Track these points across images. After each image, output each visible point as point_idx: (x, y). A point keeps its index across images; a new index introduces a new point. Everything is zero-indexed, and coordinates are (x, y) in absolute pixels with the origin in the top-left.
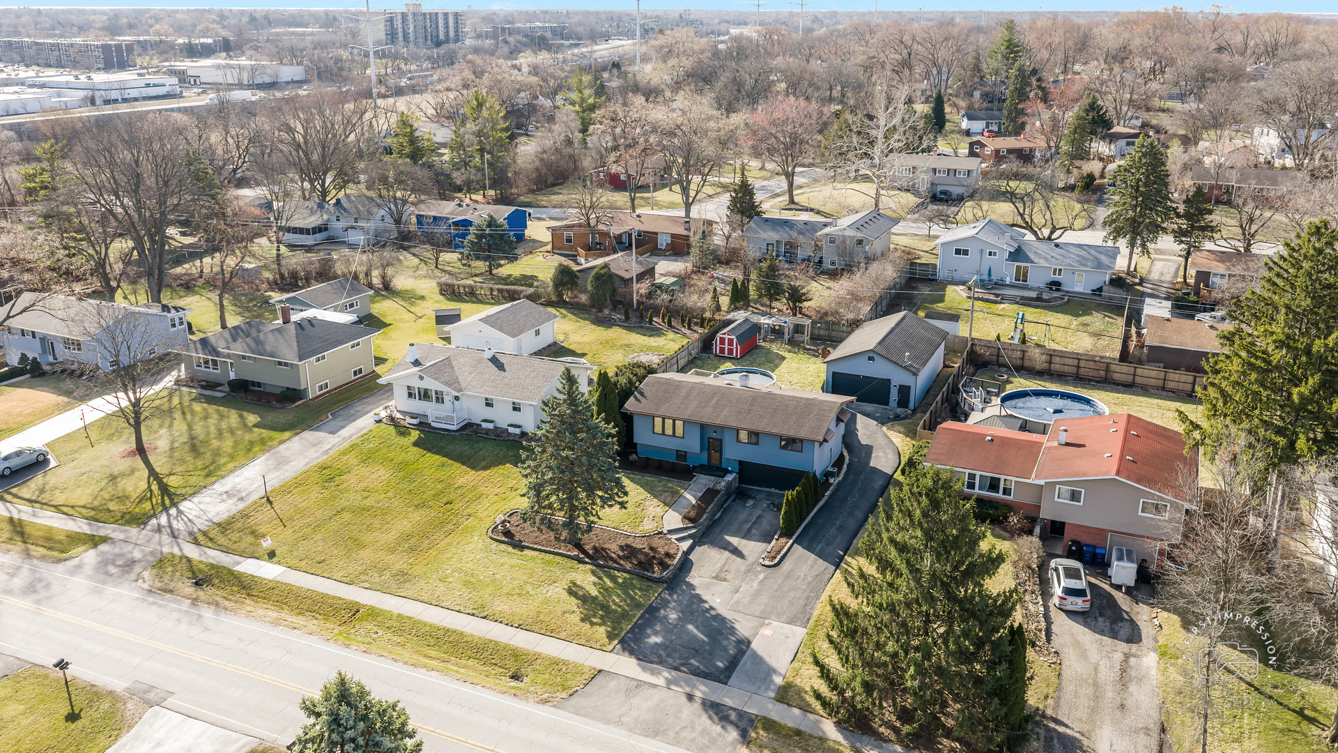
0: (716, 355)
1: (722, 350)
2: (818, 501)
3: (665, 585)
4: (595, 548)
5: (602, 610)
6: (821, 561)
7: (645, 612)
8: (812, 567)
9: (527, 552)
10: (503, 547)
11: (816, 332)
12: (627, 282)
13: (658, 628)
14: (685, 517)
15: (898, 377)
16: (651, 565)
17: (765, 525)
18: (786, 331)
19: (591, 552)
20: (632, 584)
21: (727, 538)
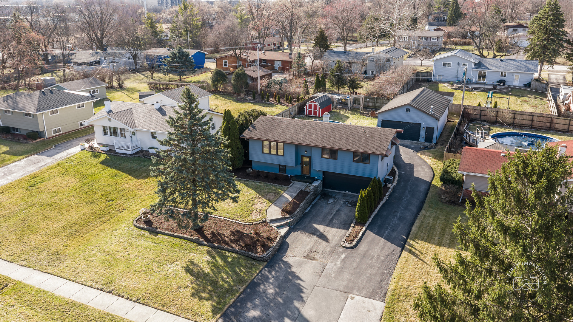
0: (306, 116)
1: (310, 112)
2: (381, 199)
3: (265, 263)
4: (213, 233)
5: (211, 285)
6: (389, 244)
7: (247, 287)
8: (383, 248)
9: (160, 237)
10: (143, 232)
11: (367, 104)
12: (255, 79)
13: (257, 301)
14: (284, 210)
15: (426, 122)
16: (255, 247)
17: (343, 216)
18: (349, 102)
19: (209, 236)
20: (239, 262)
21: (315, 225)
